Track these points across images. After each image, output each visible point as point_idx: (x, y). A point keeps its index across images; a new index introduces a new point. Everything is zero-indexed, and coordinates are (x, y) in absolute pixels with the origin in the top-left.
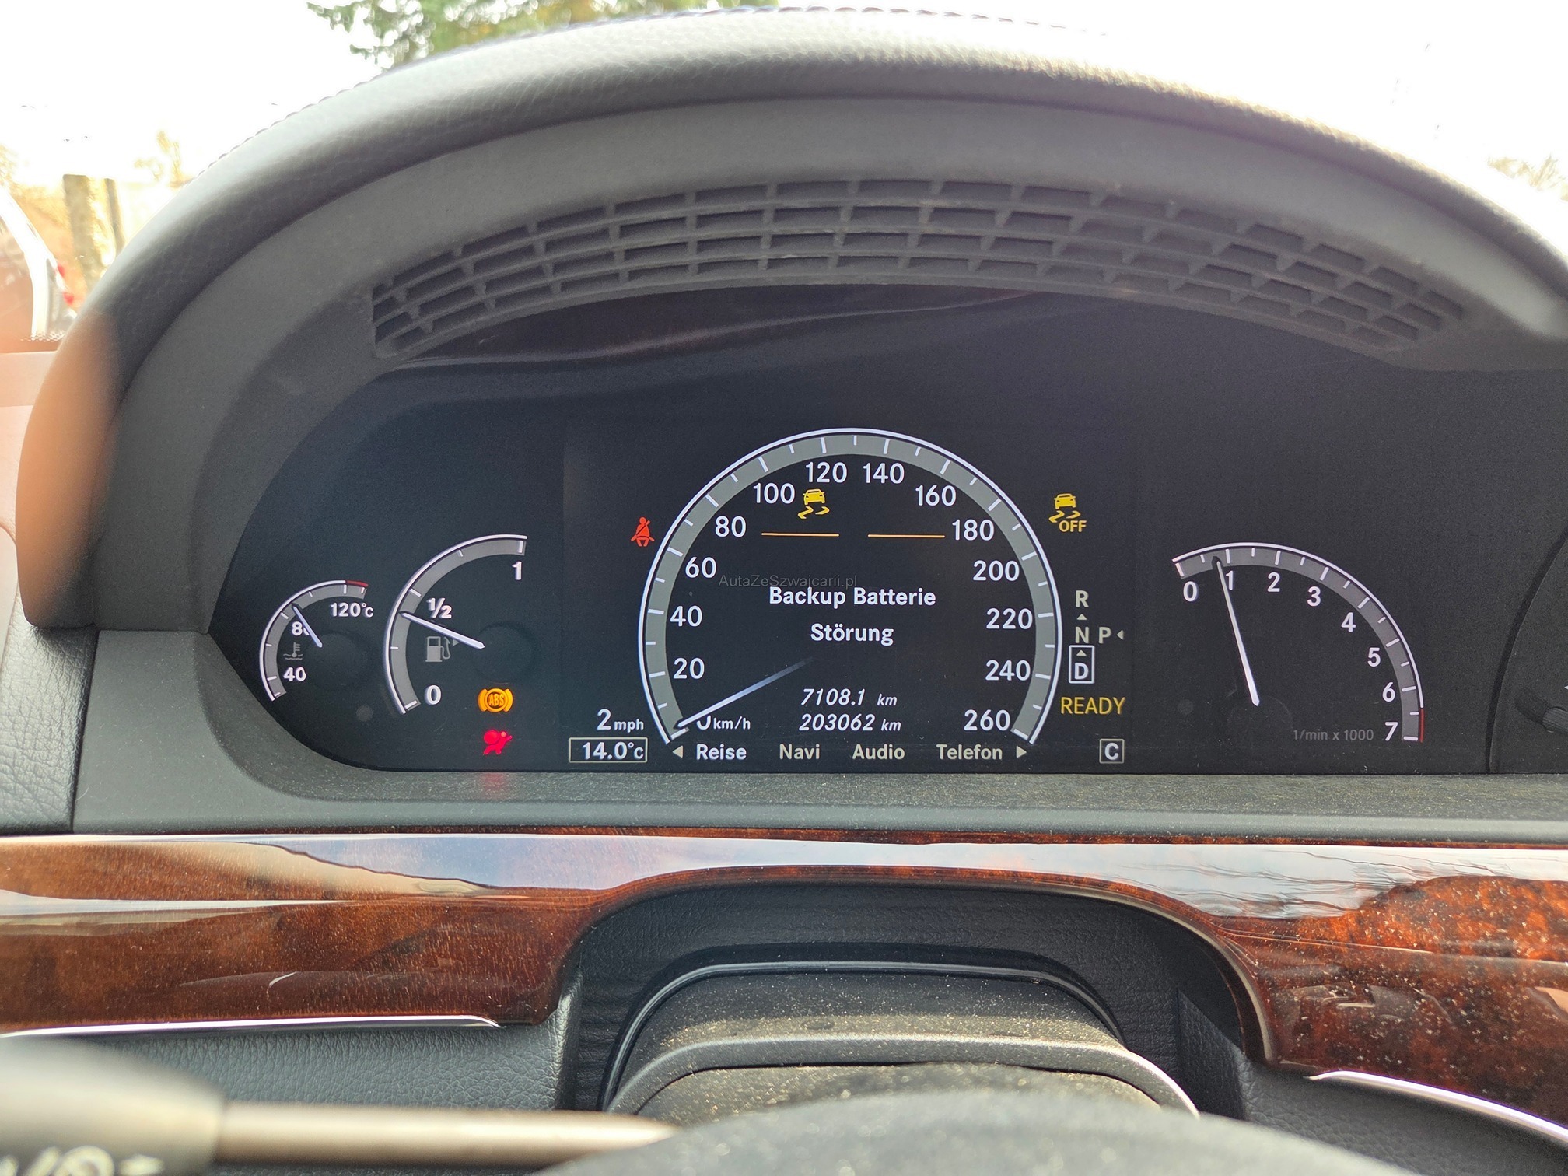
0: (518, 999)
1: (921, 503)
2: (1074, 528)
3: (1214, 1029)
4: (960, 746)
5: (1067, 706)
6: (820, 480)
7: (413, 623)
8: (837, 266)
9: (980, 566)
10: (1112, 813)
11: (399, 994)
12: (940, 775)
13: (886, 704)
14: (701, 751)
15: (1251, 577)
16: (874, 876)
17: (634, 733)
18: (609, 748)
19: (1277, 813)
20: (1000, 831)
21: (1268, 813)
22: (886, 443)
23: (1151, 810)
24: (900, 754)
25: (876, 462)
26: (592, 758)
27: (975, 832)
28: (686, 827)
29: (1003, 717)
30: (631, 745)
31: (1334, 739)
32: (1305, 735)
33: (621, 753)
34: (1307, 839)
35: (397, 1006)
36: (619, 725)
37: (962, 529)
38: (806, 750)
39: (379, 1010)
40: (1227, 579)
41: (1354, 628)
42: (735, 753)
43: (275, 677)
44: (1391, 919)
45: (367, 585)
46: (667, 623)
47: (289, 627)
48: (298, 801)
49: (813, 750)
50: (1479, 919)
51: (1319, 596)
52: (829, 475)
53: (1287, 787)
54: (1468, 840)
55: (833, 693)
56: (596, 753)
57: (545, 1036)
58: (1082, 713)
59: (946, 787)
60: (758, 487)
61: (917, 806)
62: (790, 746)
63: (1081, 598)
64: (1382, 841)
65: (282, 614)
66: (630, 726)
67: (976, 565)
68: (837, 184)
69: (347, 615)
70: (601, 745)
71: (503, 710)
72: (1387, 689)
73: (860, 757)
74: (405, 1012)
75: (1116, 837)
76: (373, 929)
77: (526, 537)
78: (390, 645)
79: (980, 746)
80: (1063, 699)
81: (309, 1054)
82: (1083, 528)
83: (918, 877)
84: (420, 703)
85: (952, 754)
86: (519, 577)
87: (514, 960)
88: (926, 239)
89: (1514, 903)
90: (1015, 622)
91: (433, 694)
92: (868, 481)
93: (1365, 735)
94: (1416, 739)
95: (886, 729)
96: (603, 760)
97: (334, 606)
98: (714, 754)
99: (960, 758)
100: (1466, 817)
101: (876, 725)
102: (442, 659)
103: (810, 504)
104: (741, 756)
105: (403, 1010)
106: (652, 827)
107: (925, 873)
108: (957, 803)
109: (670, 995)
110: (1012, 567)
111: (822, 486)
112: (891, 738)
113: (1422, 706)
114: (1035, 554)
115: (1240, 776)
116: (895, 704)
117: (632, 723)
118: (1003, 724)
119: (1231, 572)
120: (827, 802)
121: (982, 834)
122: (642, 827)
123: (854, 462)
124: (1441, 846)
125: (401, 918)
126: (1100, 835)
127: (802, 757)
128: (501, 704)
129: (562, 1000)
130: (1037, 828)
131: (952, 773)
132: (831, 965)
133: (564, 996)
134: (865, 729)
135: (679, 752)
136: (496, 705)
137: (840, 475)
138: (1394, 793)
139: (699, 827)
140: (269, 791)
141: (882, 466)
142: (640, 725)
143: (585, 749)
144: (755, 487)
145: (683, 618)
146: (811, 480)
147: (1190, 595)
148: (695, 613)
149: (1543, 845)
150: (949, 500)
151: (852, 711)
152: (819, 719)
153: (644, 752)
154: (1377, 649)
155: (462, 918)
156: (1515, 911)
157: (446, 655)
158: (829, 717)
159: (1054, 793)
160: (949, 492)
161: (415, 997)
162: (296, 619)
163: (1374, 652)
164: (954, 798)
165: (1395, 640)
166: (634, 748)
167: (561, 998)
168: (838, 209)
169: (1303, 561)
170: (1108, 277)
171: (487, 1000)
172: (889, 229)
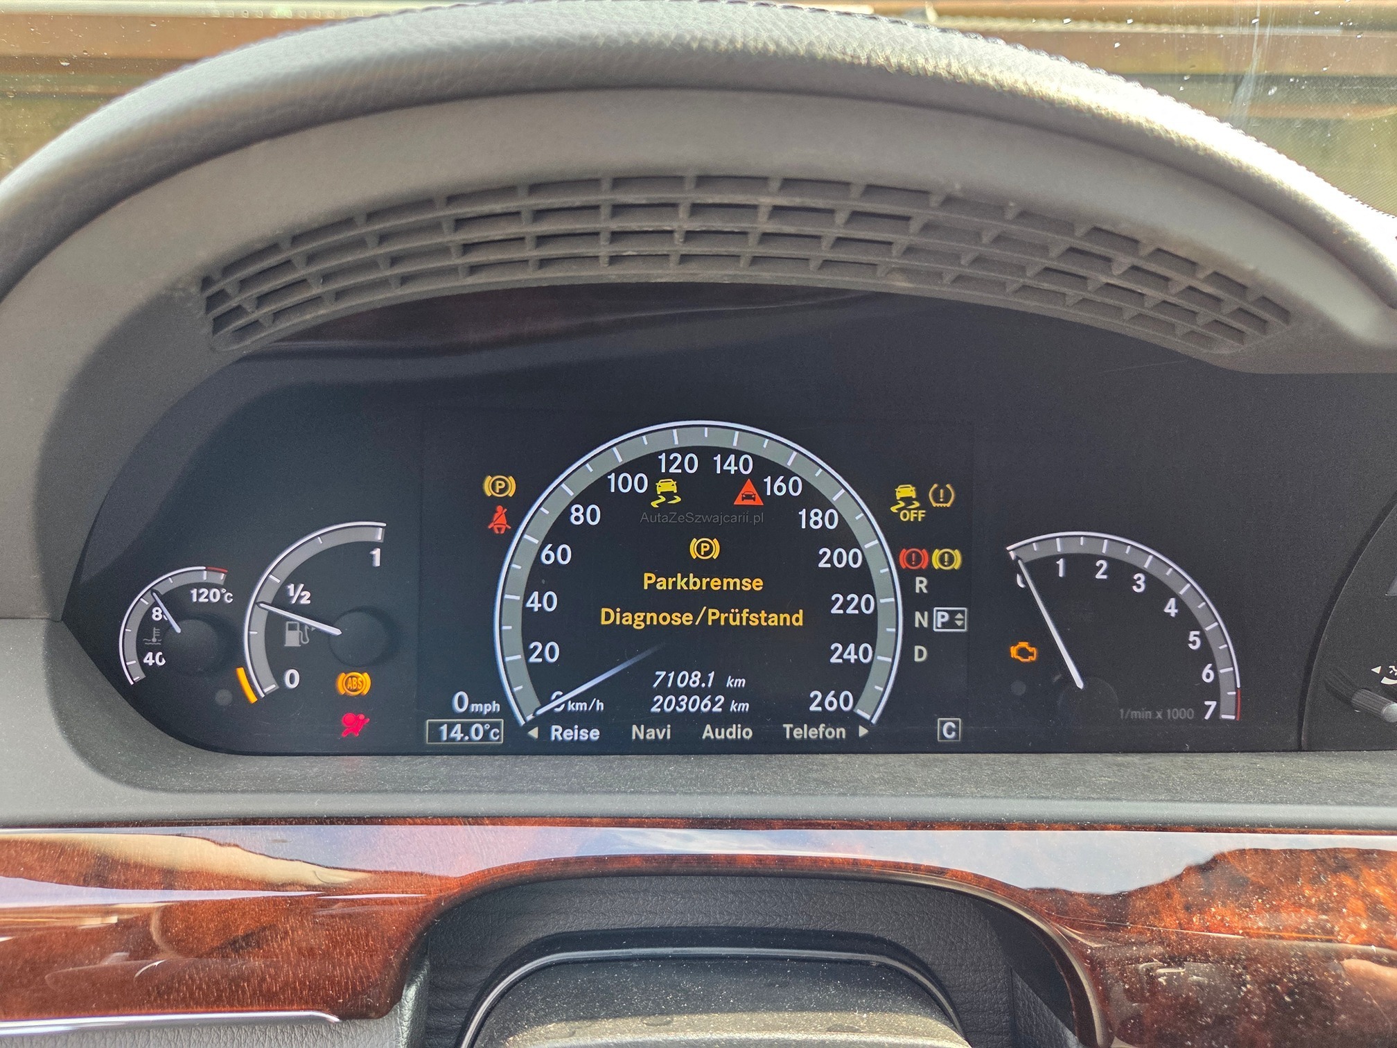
0: (359, 993)
1: (769, 493)
2: (915, 517)
3: (1047, 1011)
4: (805, 726)
6: (672, 470)
7: (270, 613)
8: (680, 264)
9: (825, 553)
10: (949, 800)
11: (237, 991)
12: (785, 756)
13: (735, 685)
14: (556, 732)
15: (1081, 563)
16: (717, 865)
17: (490, 715)
18: (466, 730)
19: (1108, 799)
21: (1099, 798)
22: (736, 435)
23: (987, 797)
24: (748, 733)
25: (726, 453)
26: (449, 739)
28: (532, 817)
29: (846, 697)
30: (487, 727)
31: (1156, 718)
32: (1130, 714)
33: (477, 734)
34: (1135, 826)
35: (236, 1002)
36: (476, 707)
37: (808, 518)
38: (658, 730)
39: (218, 1007)
41: (1175, 613)
42: (588, 734)
43: (135, 662)
44: (1218, 906)
45: (226, 571)
46: (523, 608)
47: (149, 612)
49: (664, 730)
50: (1302, 906)
51: (1144, 582)
52: (681, 466)
53: (1115, 768)
54: (1289, 826)
55: (684, 676)
56: (452, 735)
57: (389, 1026)
59: (790, 769)
60: (612, 477)
61: (760, 794)
62: (642, 727)
63: (921, 584)
65: (142, 600)
66: (486, 708)
67: (821, 552)
68: (674, 179)
69: (207, 600)
70: (458, 727)
71: (360, 694)
72: (1207, 669)
73: (710, 737)
74: (245, 1009)
75: (953, 825)
76: (212, 925)
77: (385, 525)
78: (249, 630)
79: (824, 725)
82: (922, 518)
84: (278, 687)
85: (797, 733)
86: (377, 563)
88: (766, 237)
89: (1334, 889)
90: (858, 607)
91: (292, 677)
92: (718, 472)
93: (1186, 714)
94: (1233, 717)
95: (735, 710)
96: (460, 741)
97: (194, 592)
98: (568, 735)
99: (805, 737)
100: (1285, 803)
101: (726, 706)
102: (300, 643)
103: (662, 494)
104: (595, 736)
105: (242, 1006)
106: (498, 817)
107: (767, 862)
108: (800, 789)
109: (515, 984)
110: (855, 555)
111: (674, 477)
112: (739, 718)
113: (1239, 686)
114: (876, 542)
115: (1069, 755)
116: (744, 685)
117: (489, 705)
118: (846, 704)
119: (1061, 560)
120: (673, 790)
121: (823, 822)
122: (488, 817)
123: (707, 454)
124: (1263, 832)
126: (938, 821)
127: (653, 737)
128: (359, 688)
129: (407, 990)
130: (877, 815)
131: (797, 753)
132: (673, 952)
133: (409, 986)
134: (715, 709)
135: (534, 733)
136: (355, 688)
137: (691, 466)
138: (1216, 774)
139: (545, 817)
140: (111, 784)
141: (732, 457)
142: (496, 707)
143: (442, 731)
144: (609, 477)
145: (539, 603)
146: (663, 471)
147: (1022, 582)
148: (550, 597)
149: (1360, 831)
150: (795, 490)
151: (702, 693)
152: (671, 700)
153: (499, 734)
154: (1197, 633)
156: (1335, 896)
157: (305, 640)
158: (680, 699)
159: (894, 777)
160: (795, 482)
161: (255, 993)
162: (156, 604)
163: (1195, 636)
164: (797, 783)
165: (1214, 625)
166: (490, 729)
167: (405, 987)
168: (674, 206)
169: (1129, 549)
170: (947, 279)
171: (327, 995)
172: (729, 227)
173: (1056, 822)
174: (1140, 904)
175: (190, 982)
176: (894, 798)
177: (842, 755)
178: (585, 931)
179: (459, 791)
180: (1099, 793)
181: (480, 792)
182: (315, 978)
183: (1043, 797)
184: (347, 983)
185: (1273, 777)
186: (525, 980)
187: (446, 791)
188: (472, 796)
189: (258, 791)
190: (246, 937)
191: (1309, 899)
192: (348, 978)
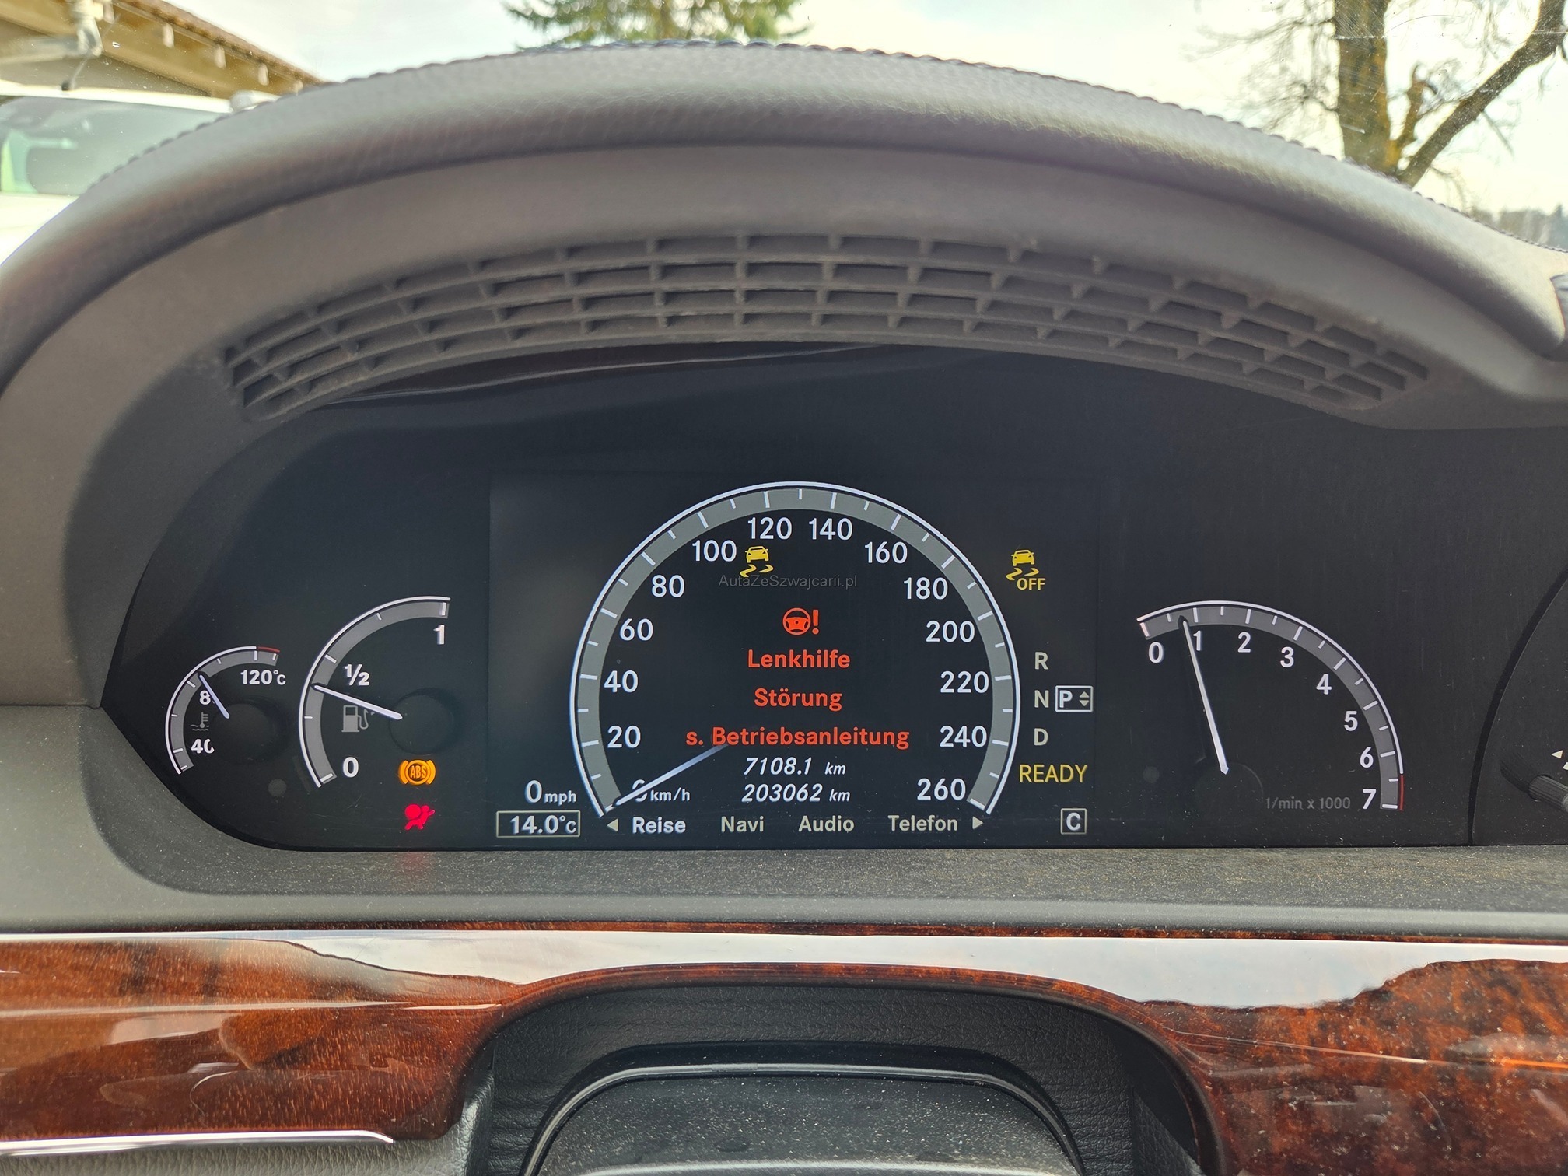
0: (414, 1112)
1: (870, 561)
2: (1033, 586)
3: (1168, 1137)
4: (913, 817)
5: (1026, 774)
6: (763, 536)
7: (326, 694)
8: (744, 323)
9: (933, 626)
10: (1060, 903)
11: (283, 1109)
12: (888, 851)
13: (835, 773)
14: (638, 824)
15: (1219, 637)
16: (801, 975)
17: (566, 805)
18: (539, 822)
19: (1237, 903)
20: (940, 924)
21: (1227, 903)
22: (833, 497)
23: (1103, 900)
24: (849, 826)
25: (822, 517)
26: (521, 832)
27: (912, 925)
28: (601, 921)
29: (958, 785)
30: (563, 818)
31: (1309, 807)
32: (1278, 803)
33: (552, 827)
34: (1268, 933)
35: (281, 1119)
36: (550, 797)
37: (914, 588)
38: (750, 822)
39: (263, 1126)
40: (1194, 640)
41: (1329, 691)
42: (673, 826)
43: (182, 750)
44: (1356, 1023)
45: (278, 651)
46: (600, 689)
47: (197, 696)
48: (181, 895)
49: (757, 822)
50: (1451, 1024)
51: (1293, 656)
52: (773, 531)
53: (1255, 866)
54: (1441, 934)
55: (778, 762)
56: (525, 828)
57: (449, 1149)
58: (1042, 781)
59: (890, 868)
60: (697, 544)
61: (851, 896)
62: (733, 818)
63: (1041, 660)
64: (1348, 935)
65: (189, 683)
66: (562, 799)
67: (929, 626)
68: (725, 240)
69: (258, 683)
70: (531, 819)
71: (425, 783)
72: (1365, 754)
73: (807, 829)
74: (291, 1128)
75: (1063, 930)
76: (255, 1039)
77: (449, 599)
78: (304, 715)
79: (934, 816)
80: (1022, 766)
81: (192, 1169)
82: (1041, 586)
83: (849, 976)
84: (335, 777)
85: (904, 825)
86: (441, 641)
87: (410, 1070)
88: (833, 295)
89: (1488, 1005)
90: (970, 685)
92: (814, 537)
93: (1342, 803)
94: (1396, 807)
95: (835, 800)
96: (533, 834)
97: (245, 673)
98: (652, 827)
99: (913, 829)
100: (1439, 908)
101: (824, 795)
102: (359, 728)
103: (753, 562)
104: (680, 829)
105: (289, 1125)
106: (564, 921)
107: (857, 971)
108: (895, 890)
109: (585, 1101)
110: (967, 628)
111: (765, 543)
112: (839, 809)
113: (1402, 772)
114: (991, 613)
115: (1207, 850)
116: (844, 773)
117: (564, 795)
118: (958, 793)
119: (1199, 632)
120: (756, 891)
121: (919, 927)
122: (553, 922)
123: (800, 518)
124: (1411, 941)
125: (286, 1026)
126: (1046, 928)
127: (745, 830)
128: (423, 777)
129: (468, 1107)
130: (979, 920)
131: (901, 849)
132: (759, 1068)
133: (470, 1103)
134: (812, 799)
135: (614, 825)
136: (418, 777)
137: (784, 531)
138: (1367, 873)
139: (615, 921)
140: (149, 885)
141: (829, 521)
142: (572, 798)
143: (513, 824)
144: (694, 545)
145: (618, 683)
146: (753, 537)
147: (1156, 657)
148: (630, 677)
149: (1521, 940)
150: (900, 557)
151: (798, 781)
152: (764, 789)
153: (576, 826)
154: (1355, 713)
155: (354, 1024)
156: (1489, 1014)
157: (364, 725)
158: (774, 788)
160: (900, 549)
161: (302, 1112)
162: (203, 688)
163: (1351, 716)
164: (894, 884)
165: (1373, 704)
166: (566, 822)
167: (465, 1104)
168: (732, 265)
169: (1275, 620)
170: (1042, 333)
171: (380, 1114)
172: (791, 285)
173: (1178, 928)
174: (1269, 1020)
175: (233, 1098)
176: (998, 902)
177: (952, 850)
178: (664, 1044)
179: (522, 893)
180: (1228, 895)
181: (545, 893)
182: (366, 1095)
183: (1165, 901)
184: (400, 1101)
185: (1431, 876)
186: (597, 1098)
187: (509, 893)
188: (537, 898)
189: (306, 893)
190: (293, 1051)
191: (1460, 1015)
192: (401, 1095)
